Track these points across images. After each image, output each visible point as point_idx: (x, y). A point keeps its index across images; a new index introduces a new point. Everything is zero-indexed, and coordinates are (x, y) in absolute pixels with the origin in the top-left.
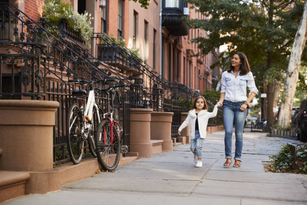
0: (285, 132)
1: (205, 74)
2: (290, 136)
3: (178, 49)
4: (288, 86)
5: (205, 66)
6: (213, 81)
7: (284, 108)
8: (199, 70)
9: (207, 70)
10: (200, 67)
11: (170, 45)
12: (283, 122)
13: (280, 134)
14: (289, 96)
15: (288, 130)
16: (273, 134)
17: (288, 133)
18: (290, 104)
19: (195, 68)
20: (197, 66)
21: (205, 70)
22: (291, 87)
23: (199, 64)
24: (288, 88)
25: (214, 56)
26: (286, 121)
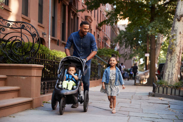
0: (173, 90)
1: (104, 39)
2: (179, 95)
4: (176, 33)
5: (105, 34)
6: (111, 45)
7: (171, 59)
8: (98, 35)
9: (105, 36)
10: (99, 33)
12: (170, 77)
13: (167, 93)
14: (178, 44)
15: (176, 87)
16: (157, 92)
17: (177, 92)
18: (178, 54)
19: (94, 33)
20: (97, 31)
21: (104, 36)
22: (180, 33)
23: (98, 31)
24: (176, 35)
25: (113, 28)
26: (174, 76)
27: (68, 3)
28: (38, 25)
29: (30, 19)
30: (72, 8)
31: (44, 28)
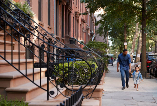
1: (86, 29)
3: (69, 11)
5: (86, 24)
6: (91, 34)
8: (83, 27)
10: (84, 25)
11: (63, 6)
19: (80, 25)
20: (82, 23)
21: (86, 27)
23: (83, 23)
27: (65, 4)
28: (48, 27)
29: (43, 23)
30: (69, 7)
31: (51, 29)
